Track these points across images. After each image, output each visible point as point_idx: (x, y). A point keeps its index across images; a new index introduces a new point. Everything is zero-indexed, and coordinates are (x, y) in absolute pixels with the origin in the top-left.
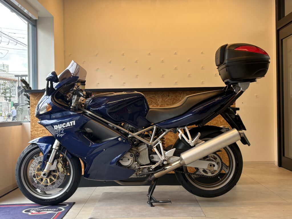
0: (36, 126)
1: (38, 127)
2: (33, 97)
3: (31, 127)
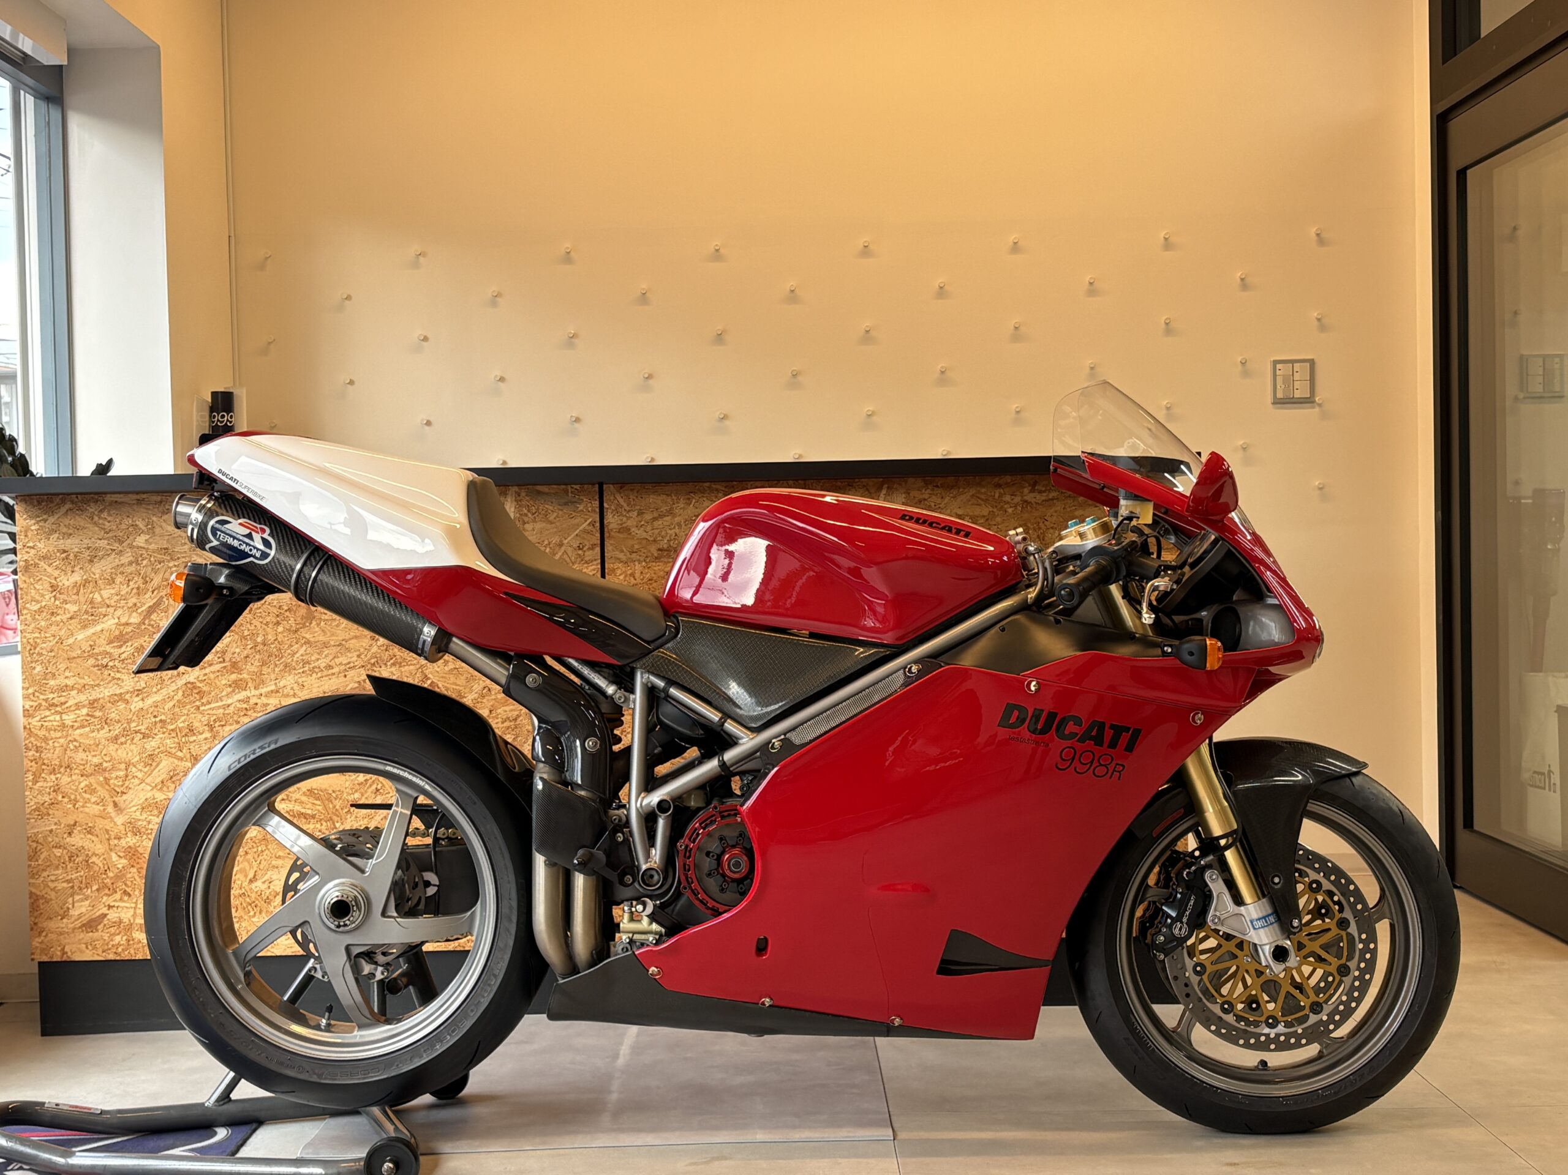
2: (31, 517)
3: (27, 685)
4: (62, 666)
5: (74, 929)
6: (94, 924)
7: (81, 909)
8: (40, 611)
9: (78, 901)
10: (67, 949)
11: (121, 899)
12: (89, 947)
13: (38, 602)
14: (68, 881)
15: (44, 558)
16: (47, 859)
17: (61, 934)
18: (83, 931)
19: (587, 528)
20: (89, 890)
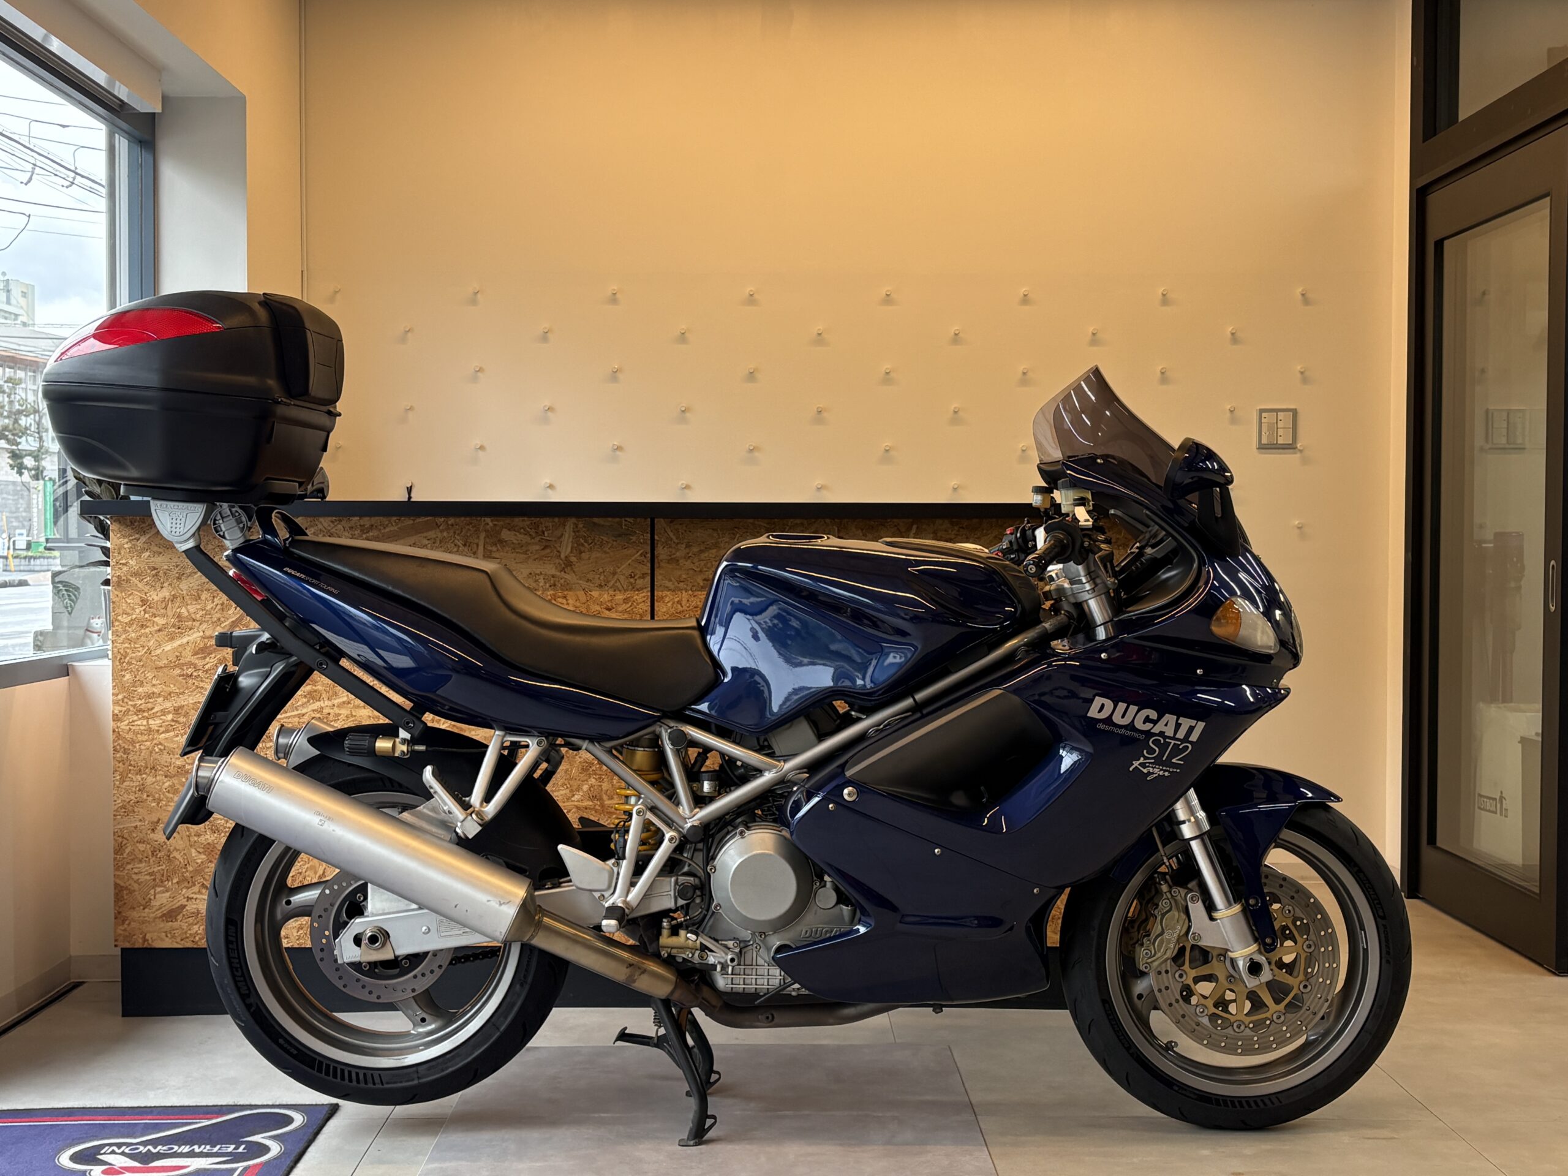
0: (140, 690)
1: (150, 696)
2: (124, 537)
3: (116, 691)
4: (150, 675)
5: (155, 918)
6: (174, 914)
7: (162, 899)
8: (130, 624)
9: (159, 893)
10: (148, 937)
11: (200, 892)
12: (169, 935)
13: (128, 614)
14: (150, 874)
15: (135, 574)
16: (131, 853)
17: (143, 922)
18: (163, 920)
19: (638, 558)
20: (170, 883)
